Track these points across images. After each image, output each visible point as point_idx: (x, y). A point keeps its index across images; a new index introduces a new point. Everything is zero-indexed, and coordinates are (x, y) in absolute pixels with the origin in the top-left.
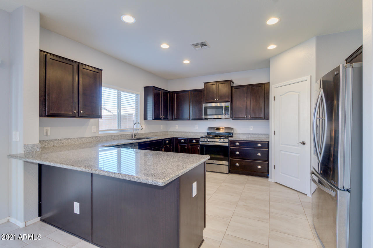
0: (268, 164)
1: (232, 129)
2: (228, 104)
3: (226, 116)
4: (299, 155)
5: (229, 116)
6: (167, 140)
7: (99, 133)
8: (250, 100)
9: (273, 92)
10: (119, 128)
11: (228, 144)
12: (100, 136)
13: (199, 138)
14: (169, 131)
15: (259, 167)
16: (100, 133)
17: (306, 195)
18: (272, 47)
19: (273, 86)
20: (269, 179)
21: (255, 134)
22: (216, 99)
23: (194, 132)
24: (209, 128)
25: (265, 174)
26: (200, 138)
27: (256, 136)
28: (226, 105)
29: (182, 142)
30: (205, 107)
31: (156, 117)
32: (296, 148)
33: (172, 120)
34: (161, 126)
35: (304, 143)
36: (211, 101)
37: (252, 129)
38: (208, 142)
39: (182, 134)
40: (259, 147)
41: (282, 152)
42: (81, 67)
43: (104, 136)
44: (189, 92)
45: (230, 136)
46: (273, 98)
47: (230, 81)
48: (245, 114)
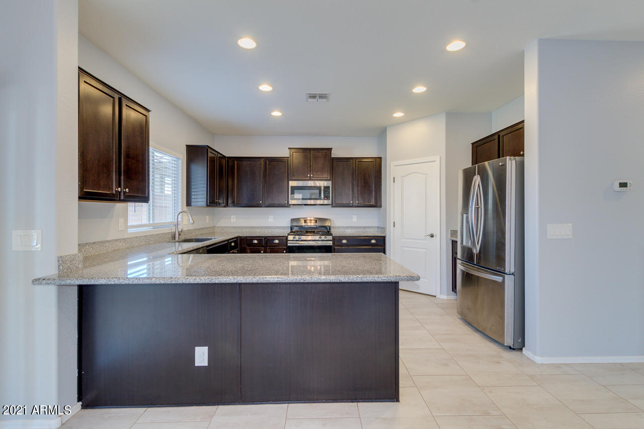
1: (329, 221)
2: (329, 184)
3: (326, 202)
4: (425, 250)
5: (330, 202)
6: (232, 242)
7: (127, 231)
8: (357, 179)
9: (391, 171)
10: (151, 222)
11: (331, 242)
12: (131, 238)
13: (284, 235)
14: (220, 225)
16: (130, 230)
17: (435, 296)
18: (398, 115)
19: (391, 163)
21: (360, 227)
22: (309, 175)
23: (266, 228)
24: (293, 220)
26: (287, 235)
27: (361, 230)
28: (325, 185)
29: (255, 244)
30: (291, 187)
31: (212, 202)
32: (422, 241)
33: (227, 205)
34: (207, 216)
35: (432, 236)
36: (296, 177)
37: (356, 220)
38: (302, 241)
39: (244, 230)
40: (373, 245)
41: (405, 248)
42: (124, 102)
43: (136, 237)
44: (262, 161)
45: (327, 231)
46: (392, 180)
47: (329, 150)
48: (351, 199)
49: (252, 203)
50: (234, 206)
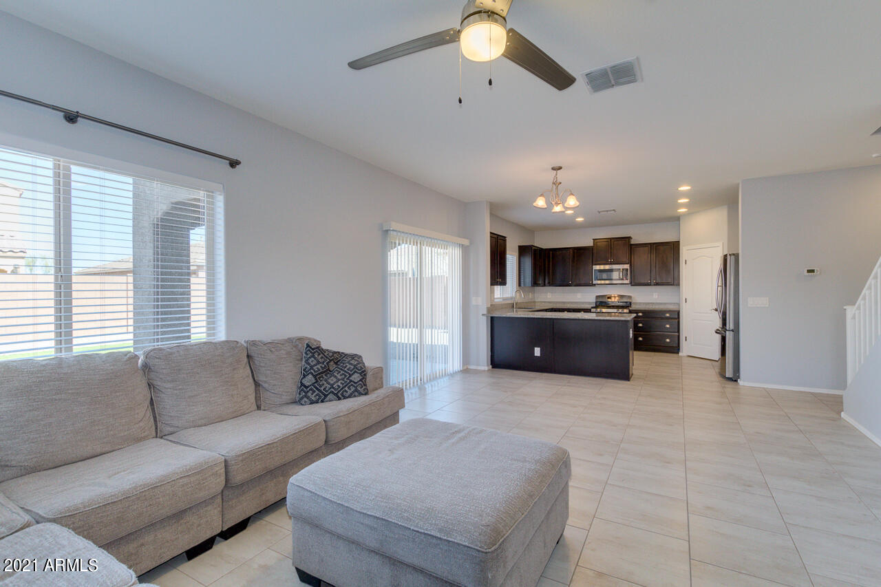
0: (679, 336)
1: (630, 297)
2: (627, 266)
3: (623, 281)
5: (628, 282)
8: (655, 261)
9: (685, 255)
14: (539, 300)
15: (668, 340)
18: (682, 210)
19: (684, 247)
20: (680, 354)
22: (609, 260)
24: (597, 297)
25: (675, 349)
28: (624, 268)
30: (594, 270)
32: (709, 315)
33: (544, 285)
35: (716, 310)
36: (599, 262)
37: (657, 297)
40: (668, 318)
41: (695, 321)
44: (571, 250)
45: (627, 305)
46: (684, 261)
47: (629, 238)
48: (649, 278)
49: (564, 284)
50: (550, 286)
